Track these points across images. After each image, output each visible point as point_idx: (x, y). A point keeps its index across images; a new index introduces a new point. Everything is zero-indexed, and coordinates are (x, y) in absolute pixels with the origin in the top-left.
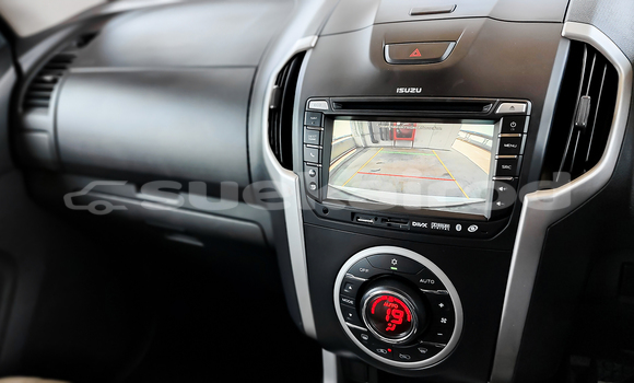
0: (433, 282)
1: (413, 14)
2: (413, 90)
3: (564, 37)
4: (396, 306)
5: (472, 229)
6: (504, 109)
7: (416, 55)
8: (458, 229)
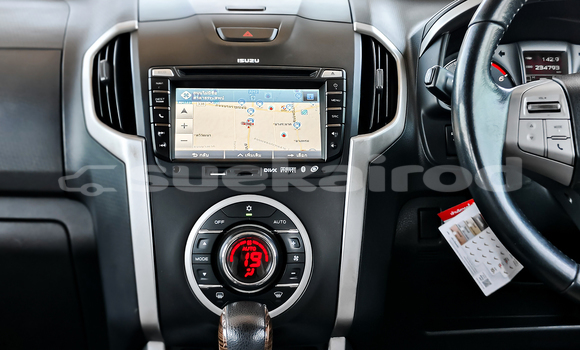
0: (285, 222)
1: (230, 10)
2: (252, 61)
3: (357, 32)
4: (255, 248)
5: (314, 169)
6: (327, 74)
7: (248, 35)
8: (303, 169)
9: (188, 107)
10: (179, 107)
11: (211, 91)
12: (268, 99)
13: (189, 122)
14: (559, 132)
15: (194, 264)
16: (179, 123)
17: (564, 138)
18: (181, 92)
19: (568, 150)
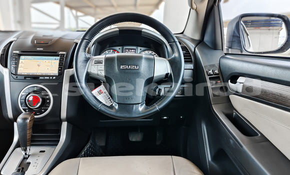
0: (45, 92)
2: (41, 49)
5: (54, 78)
6: (61, 53)
7: (42, 42)
8: (51, 78)
9: (23, 61)
10: (21, 61)
11: (30, 57)
12: (45, 59)
13: (23, 65)
14: (101, 69)
15: (20, 102)
16: (20, 65)
17: (102, 70)
18: (22, 57)
19: (103, 74)
